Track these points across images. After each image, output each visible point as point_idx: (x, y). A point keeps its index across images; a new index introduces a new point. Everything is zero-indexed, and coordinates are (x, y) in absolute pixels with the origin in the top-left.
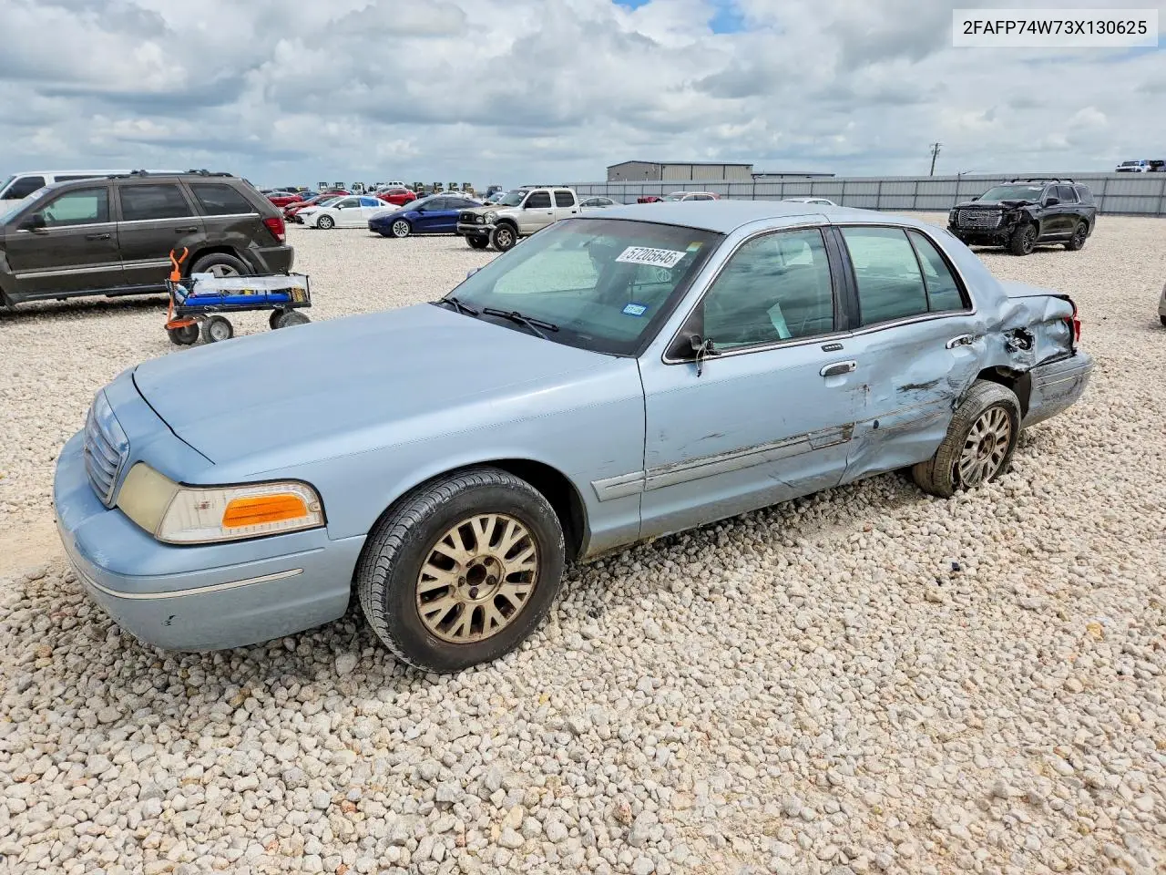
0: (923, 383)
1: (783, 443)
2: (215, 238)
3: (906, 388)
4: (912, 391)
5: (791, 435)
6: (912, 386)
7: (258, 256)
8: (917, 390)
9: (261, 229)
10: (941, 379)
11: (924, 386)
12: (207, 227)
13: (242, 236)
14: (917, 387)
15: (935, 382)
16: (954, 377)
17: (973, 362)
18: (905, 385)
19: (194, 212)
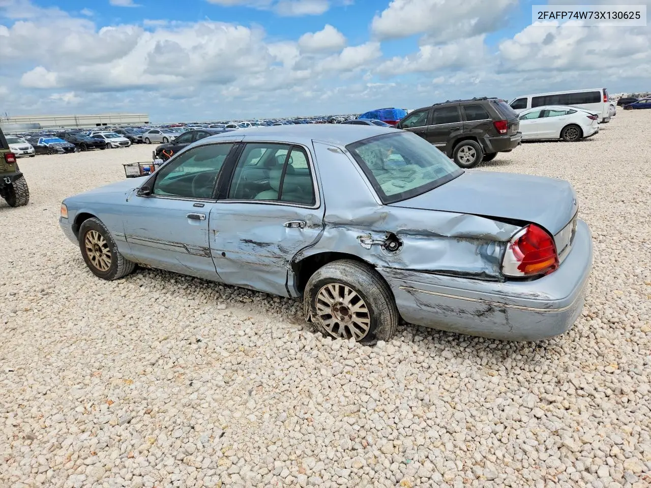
0: (259, 242)
1: (172, 244)
2: (468, 133)
3: (247, 241)
4: (251, 244)
5: (176, 241)
6: (251, 241)
7: (488, 143)
8: (254, 245)
9: (492, 127)
10: (273, 244)
11: (260, 244)
12: (464, 127)
13: (482, 131)
14: (255, 243)
15: (268, 244)
16: (285, 245)
17: (301, 241)
18: (247, 239)
19: (461, 119)
